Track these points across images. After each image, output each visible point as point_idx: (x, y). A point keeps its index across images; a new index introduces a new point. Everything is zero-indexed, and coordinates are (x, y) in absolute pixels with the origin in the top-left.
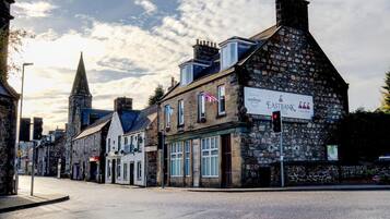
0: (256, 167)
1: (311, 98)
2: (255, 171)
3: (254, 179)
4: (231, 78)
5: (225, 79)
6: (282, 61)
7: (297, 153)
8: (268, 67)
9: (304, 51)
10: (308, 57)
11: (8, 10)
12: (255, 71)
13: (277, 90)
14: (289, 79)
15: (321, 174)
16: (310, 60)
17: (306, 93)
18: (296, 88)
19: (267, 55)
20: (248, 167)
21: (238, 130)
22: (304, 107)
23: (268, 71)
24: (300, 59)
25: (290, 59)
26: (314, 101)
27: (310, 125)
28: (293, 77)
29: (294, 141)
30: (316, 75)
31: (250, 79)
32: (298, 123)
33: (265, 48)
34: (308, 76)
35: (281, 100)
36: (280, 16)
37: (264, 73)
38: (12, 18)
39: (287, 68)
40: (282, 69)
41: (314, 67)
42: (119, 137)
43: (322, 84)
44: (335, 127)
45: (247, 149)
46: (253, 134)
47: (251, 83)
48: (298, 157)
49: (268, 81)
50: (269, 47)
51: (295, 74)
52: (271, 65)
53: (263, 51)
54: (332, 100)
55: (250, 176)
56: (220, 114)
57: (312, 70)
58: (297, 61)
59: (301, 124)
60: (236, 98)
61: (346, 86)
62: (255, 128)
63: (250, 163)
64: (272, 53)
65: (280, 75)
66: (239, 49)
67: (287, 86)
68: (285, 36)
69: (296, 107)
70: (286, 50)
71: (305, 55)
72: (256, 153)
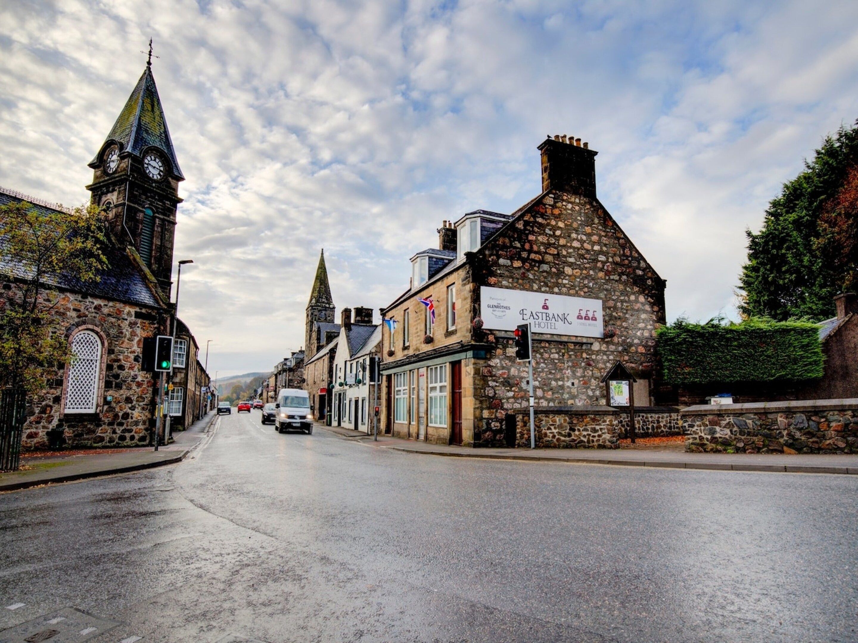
0: (501, 414)
1: (600, 302)
2: (497, 419)
3: (496, 432)
4: (462, 273)
5: (455, 274)
6: (548, 245)
7: (574, 391)
8: (524, 255)
9: (588, 229)
10: (595, 238)
11: (175, 190)
12: (502, 261)
13: (539, 290)
14: (560, 274)
15: (595, 430)
16: (599, 243)
17: (591, 294)
18: (573, 287)
19: (522, 236)
20: (486, 414)
21: (470, 354)
22: (587, 318)
23: (524, 261)
24: (582, 242)
25: (562, 242)
26: (604, 308)
27: (596, 346)
28: (568, 270)
29: (569, 372)
30: (608, 267)
31: (493, 274)
32: (575, 344)
33: (520, 225)
34: (594, 268)
35: (545, 307)
36: (546, 175)
37: (517, 264)
38: (180, 201)
39: (557, 256)
40: (549, 258)
41: (605, 254)
42: (346, 362)
43: (619, 281)
44: (641, 350)
45: (486, 384)
46: (495, 362)
47: (493, 280)
48: (573, 397)
49: (524, 277)
50: (526, 223)
51: (571, 265)
52: (530, 251)
53: (516, 230)
54: (638, 306)
55: (489, 429)
56: (451, 329)
57: (602, 258)
58: (576, 244)
59: (582, 344)
60: (468, 304)
61: (661, 284)
62: (499, 351)
63: (489, 408)
64: (533, 233)
65: (545, 267)
66: (483, 229)
67: (557, 285)
68: (554, 206)
69: (572, 318)
70: (554, 228)
71: (589, 235)
72: (502, 392)
